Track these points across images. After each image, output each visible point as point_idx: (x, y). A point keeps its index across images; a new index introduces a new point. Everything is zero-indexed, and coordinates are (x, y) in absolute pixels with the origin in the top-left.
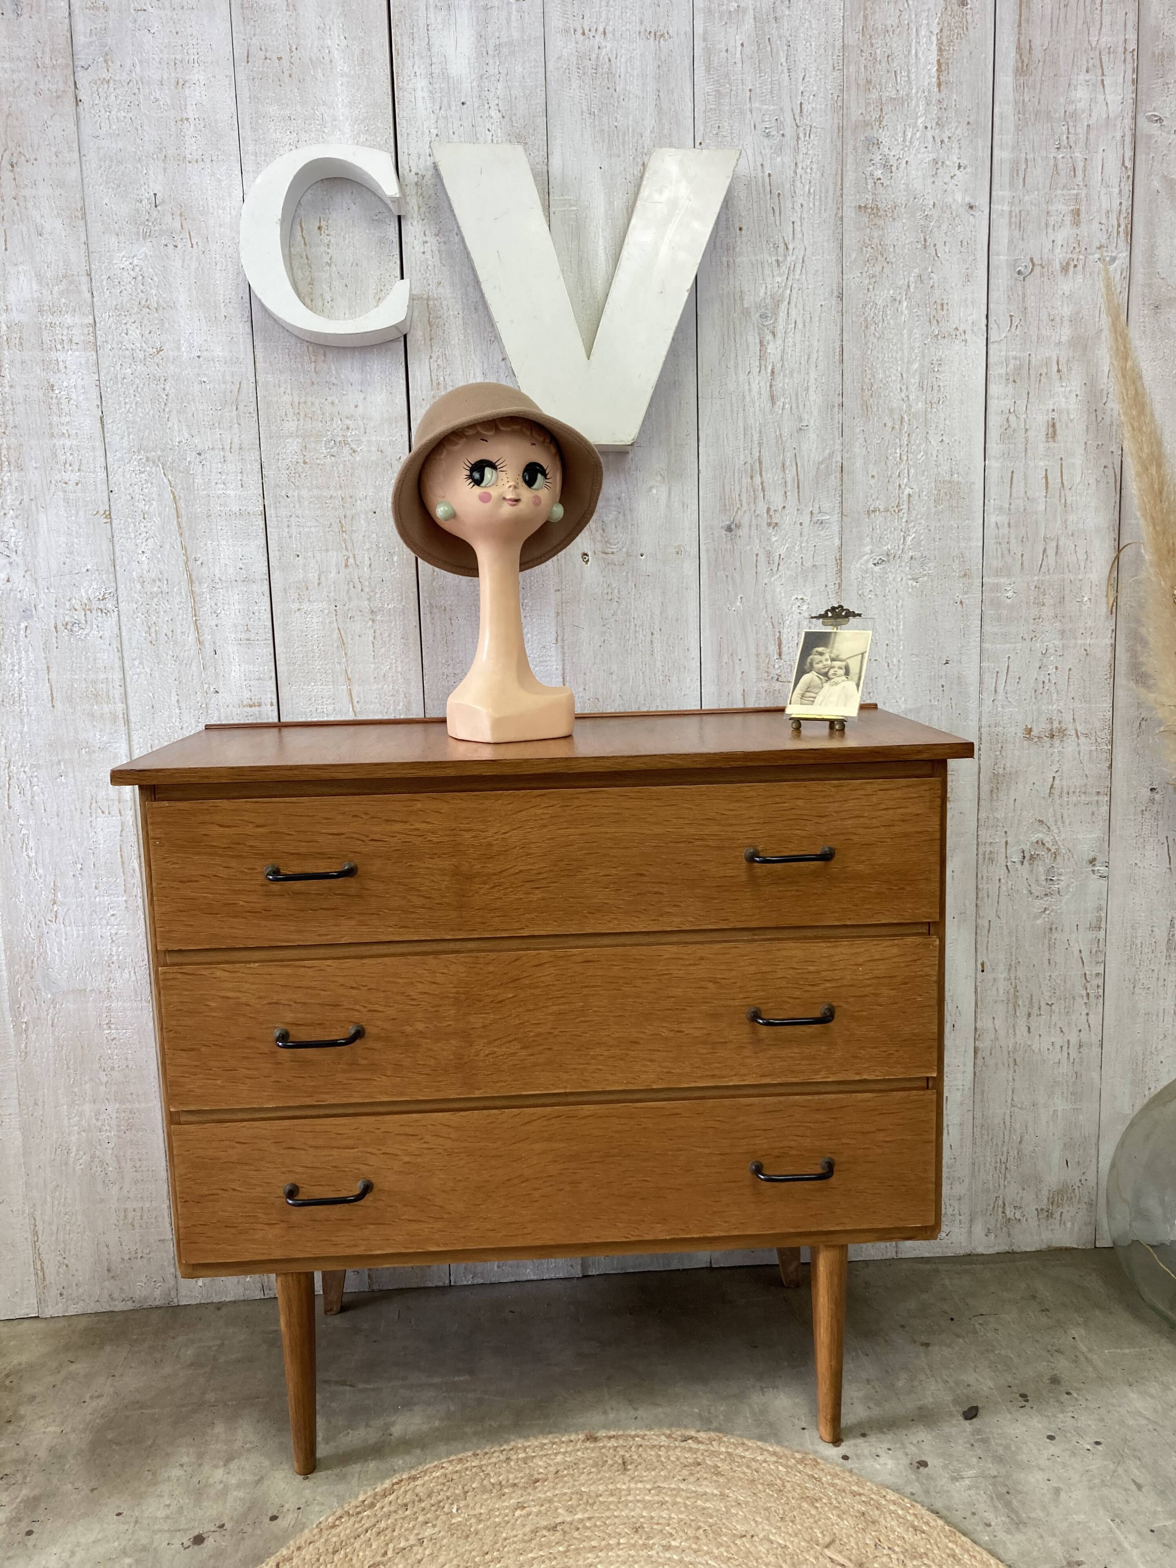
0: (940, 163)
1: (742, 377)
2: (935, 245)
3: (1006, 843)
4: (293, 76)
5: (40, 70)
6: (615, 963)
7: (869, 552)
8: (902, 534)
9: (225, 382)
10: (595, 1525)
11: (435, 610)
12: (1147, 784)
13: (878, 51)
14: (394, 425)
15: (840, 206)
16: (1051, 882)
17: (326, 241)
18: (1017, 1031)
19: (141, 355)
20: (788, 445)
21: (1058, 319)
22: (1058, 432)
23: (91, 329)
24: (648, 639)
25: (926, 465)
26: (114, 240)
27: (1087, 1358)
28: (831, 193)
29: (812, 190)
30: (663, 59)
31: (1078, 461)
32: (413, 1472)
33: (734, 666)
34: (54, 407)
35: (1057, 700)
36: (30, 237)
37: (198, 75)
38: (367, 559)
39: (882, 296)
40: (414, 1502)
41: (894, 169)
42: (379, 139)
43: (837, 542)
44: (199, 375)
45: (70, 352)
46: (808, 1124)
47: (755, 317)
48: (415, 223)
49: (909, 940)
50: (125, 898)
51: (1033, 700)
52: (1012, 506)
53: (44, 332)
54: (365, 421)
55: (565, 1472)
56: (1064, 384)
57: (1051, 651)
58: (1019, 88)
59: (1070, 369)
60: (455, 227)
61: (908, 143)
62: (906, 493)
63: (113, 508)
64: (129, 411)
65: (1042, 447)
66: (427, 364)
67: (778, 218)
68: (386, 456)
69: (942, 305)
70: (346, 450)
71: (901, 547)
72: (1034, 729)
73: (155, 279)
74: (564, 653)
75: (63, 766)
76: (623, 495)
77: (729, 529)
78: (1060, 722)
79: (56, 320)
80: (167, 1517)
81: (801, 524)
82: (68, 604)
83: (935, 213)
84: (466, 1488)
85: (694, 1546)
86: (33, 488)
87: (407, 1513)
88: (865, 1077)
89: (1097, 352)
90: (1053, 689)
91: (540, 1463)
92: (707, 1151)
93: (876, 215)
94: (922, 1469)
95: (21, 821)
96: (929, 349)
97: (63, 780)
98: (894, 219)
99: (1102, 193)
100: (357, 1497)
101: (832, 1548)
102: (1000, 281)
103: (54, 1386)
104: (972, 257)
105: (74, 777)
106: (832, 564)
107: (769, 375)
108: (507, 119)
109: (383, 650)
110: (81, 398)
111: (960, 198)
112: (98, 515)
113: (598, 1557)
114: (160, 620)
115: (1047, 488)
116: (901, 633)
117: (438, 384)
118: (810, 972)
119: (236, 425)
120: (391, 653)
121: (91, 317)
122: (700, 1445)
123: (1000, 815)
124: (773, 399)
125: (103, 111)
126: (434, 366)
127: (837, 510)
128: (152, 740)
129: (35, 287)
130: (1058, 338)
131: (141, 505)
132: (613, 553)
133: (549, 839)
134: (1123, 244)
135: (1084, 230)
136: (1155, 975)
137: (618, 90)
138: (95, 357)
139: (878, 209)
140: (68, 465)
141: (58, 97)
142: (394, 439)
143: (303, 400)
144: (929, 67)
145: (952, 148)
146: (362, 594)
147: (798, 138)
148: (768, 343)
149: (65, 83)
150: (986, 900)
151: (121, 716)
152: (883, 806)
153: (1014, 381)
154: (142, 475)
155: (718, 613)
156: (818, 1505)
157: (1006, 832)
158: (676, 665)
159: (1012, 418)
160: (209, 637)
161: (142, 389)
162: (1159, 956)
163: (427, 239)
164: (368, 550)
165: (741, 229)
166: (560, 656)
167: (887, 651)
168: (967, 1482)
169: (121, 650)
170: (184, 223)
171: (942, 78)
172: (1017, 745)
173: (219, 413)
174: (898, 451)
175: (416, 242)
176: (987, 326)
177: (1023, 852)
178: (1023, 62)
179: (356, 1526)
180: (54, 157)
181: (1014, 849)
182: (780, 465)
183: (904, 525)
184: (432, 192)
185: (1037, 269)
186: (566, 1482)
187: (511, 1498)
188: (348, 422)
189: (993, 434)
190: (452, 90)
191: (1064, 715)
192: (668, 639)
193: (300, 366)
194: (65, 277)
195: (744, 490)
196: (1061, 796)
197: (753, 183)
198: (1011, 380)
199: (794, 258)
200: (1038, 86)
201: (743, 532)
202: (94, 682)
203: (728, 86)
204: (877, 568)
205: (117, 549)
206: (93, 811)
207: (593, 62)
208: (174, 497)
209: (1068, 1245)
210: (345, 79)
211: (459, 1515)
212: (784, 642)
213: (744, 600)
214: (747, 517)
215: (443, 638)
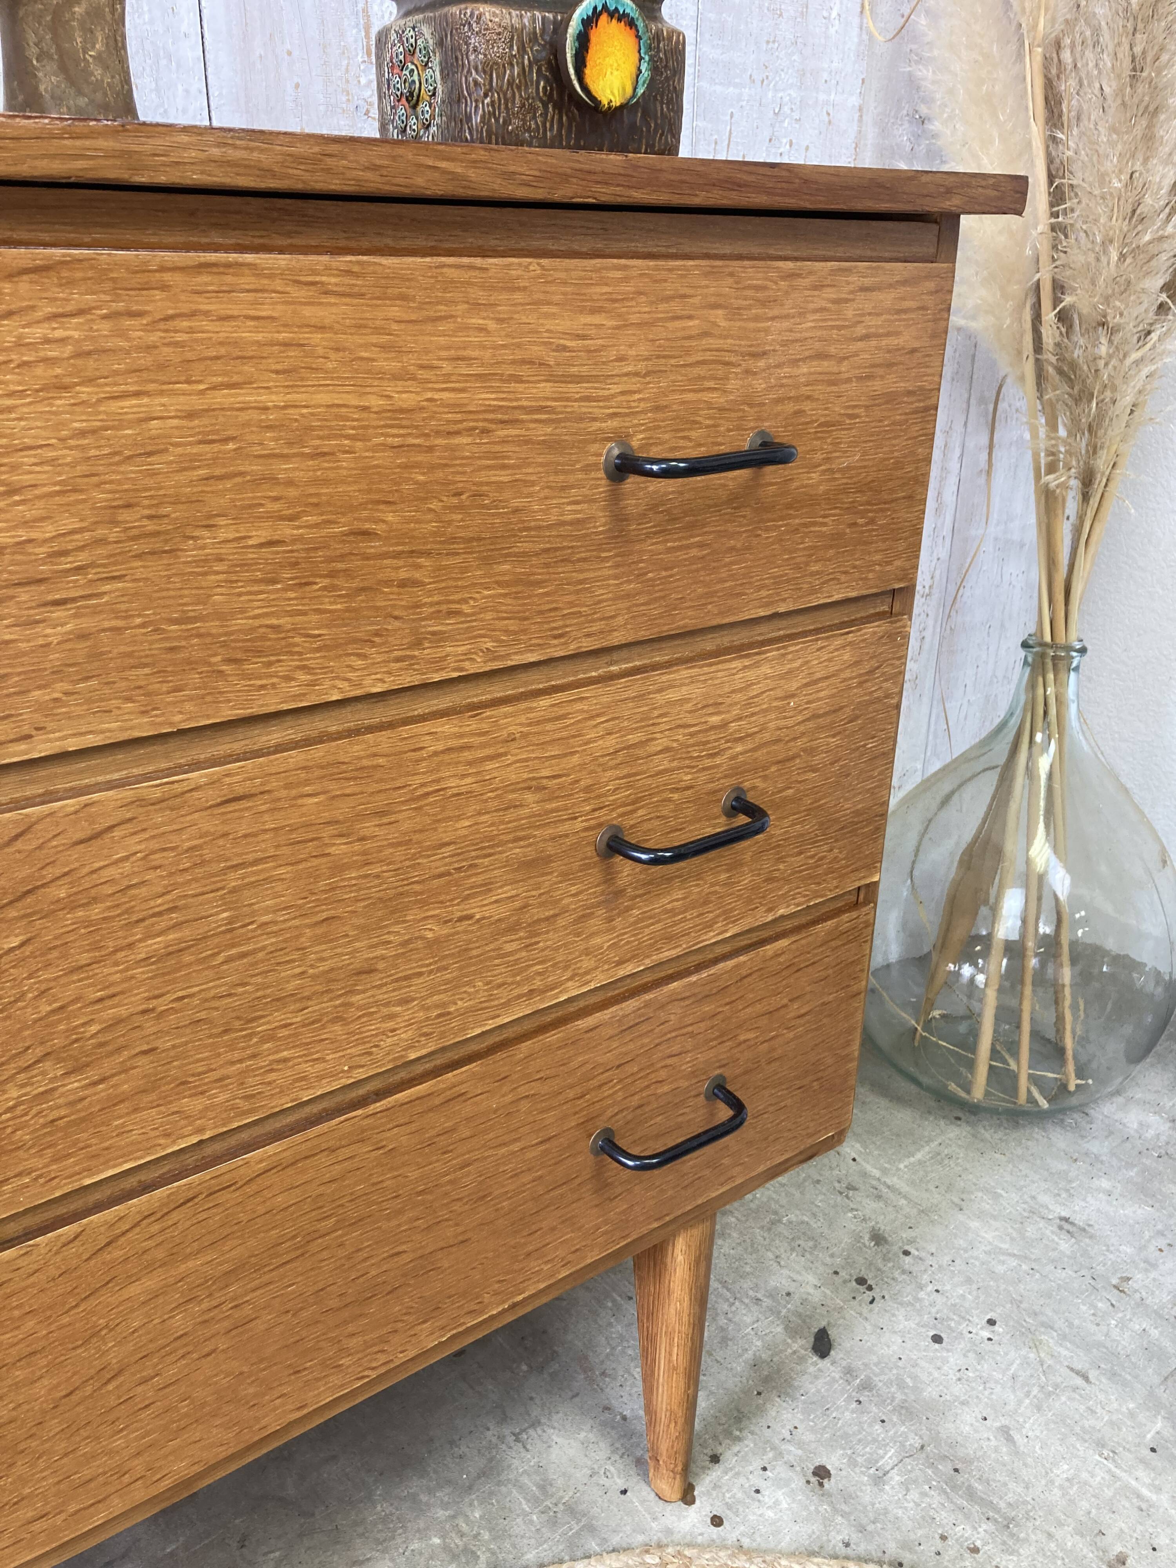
6: (308, 789)
27: (888, 1186)
46: (690, 1029)
49: (869, 629)
88: (781, 912)
92: (516, 1147)
94: (826, 1484)
118: (713, 728)
133: (83, 433)
152: (860, 331)
168: (896, 1477)
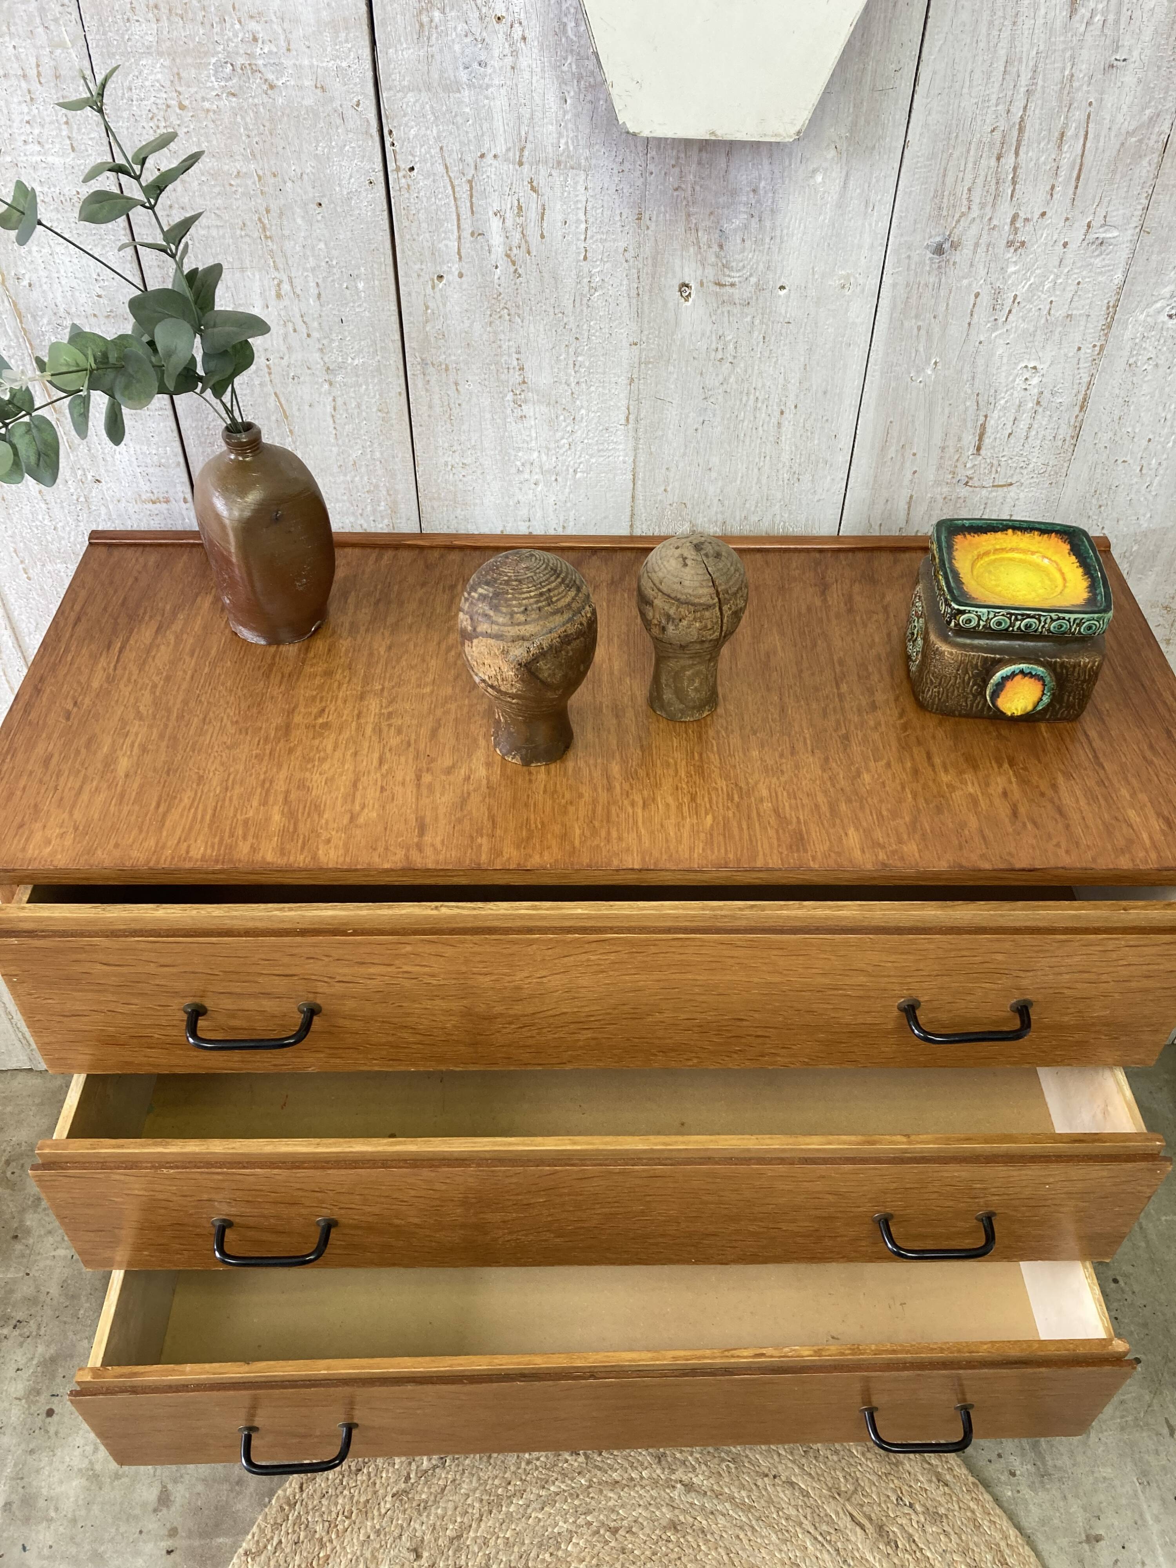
7: (1168, 296)
11: (431, 369)
20: (1079, 95)
24: (774, 420)
33: (902, 463)
38: (313, 284)
43: (1118, 277)
54: (285, 25)
68: (332, 99)
70: (257, 85)
74: (637, 439)
76: (763, 184)
77: (939, 250)
81: (1065, 245)
106: (1098, 313)
109: (349, 428)
119: (40, 30)
120: (362, 432)
127: (1135, 221)
132: (732, 285)
142: (344, 64)
146: (309, 341)
155: (893, 384)
158: (813, 457)
164: (313, 269)
166: (631, 445)
182: (1057, 134)
188: (254, 27)
192: (805, 420)
195: (980, 181)
201: (961, 257)
204: (1171, 323)
212: (989, 430)
213: (939, 367)
214: (974, 230)
215: (444, 412)
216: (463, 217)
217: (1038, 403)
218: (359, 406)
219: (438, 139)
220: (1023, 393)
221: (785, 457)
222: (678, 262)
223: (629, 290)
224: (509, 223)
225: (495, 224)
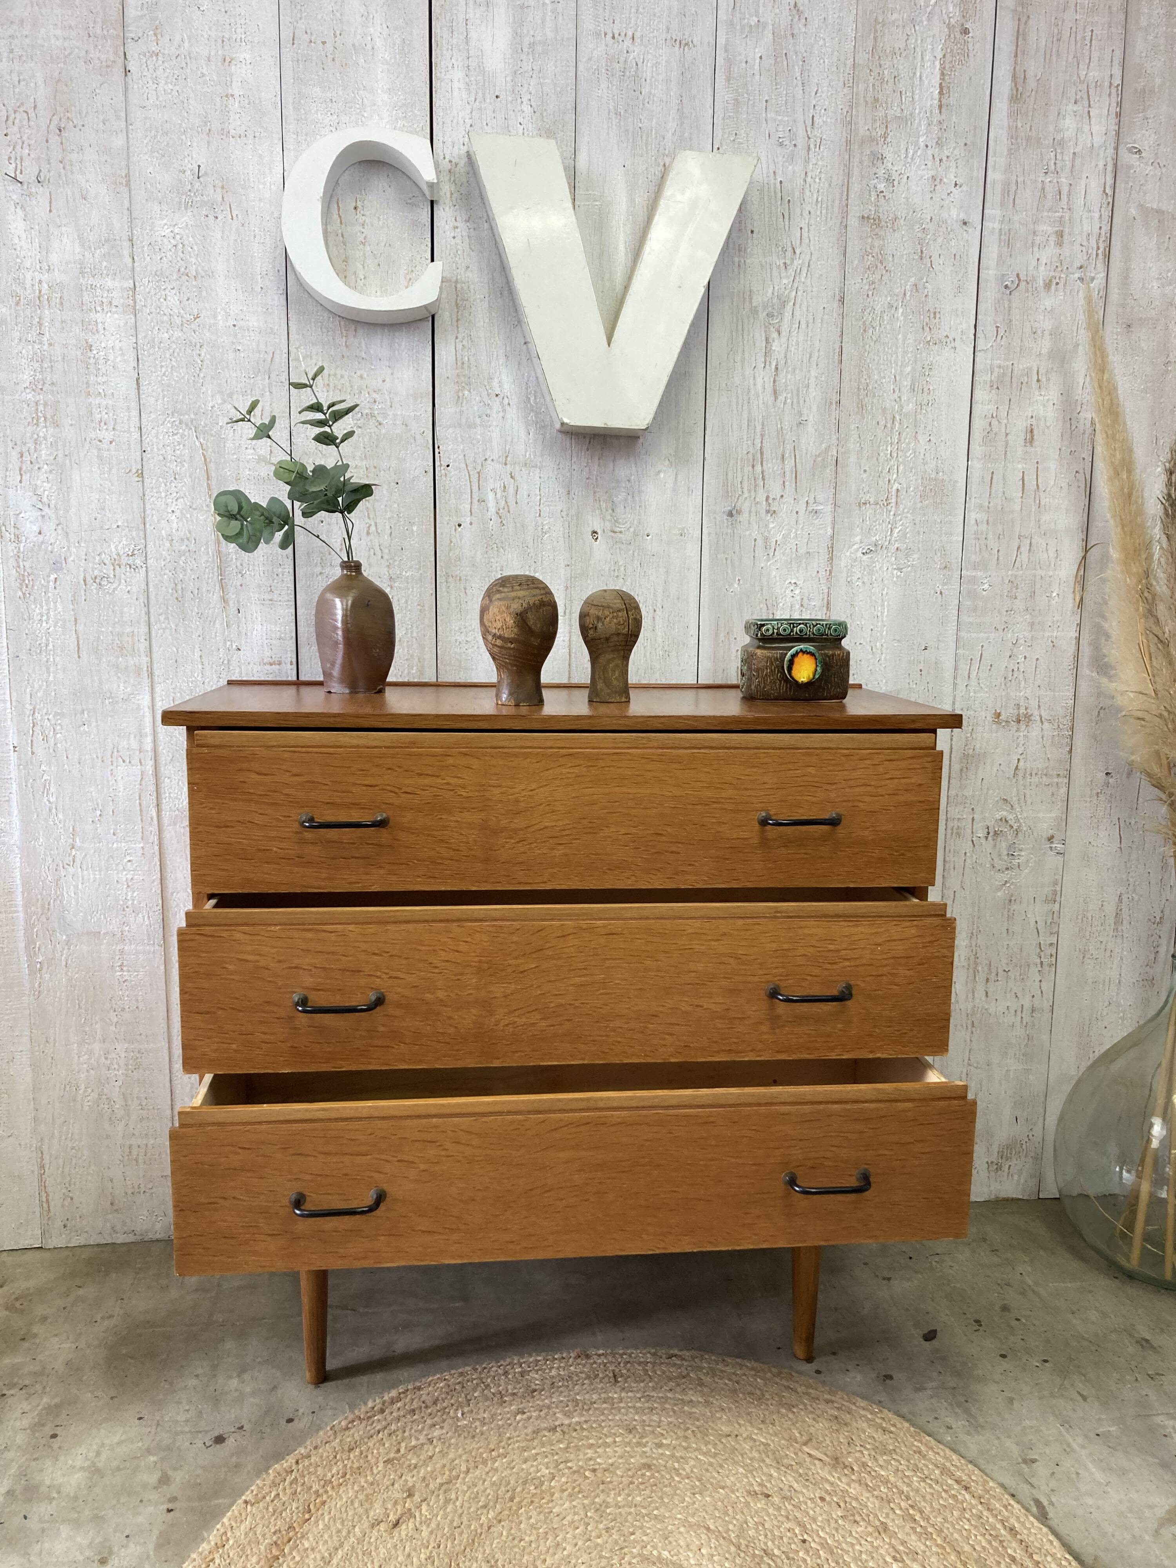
0: (938, 180)
1: (748, 371)
2: (930, 257)
3: (973, 819)
4: (336, 59)
5: (91, 39)
7: (859, 541)
8: (890, 526)
9: (259, 352)
10: (592, 1427)
11: (450, 579)
12: (1102, 769)
13: (886, 72)
14: (419, 401)
15: (845, 214)
16: (1011, 857)
17: (361, 221)
18: (976, 995)
19: (178, 321)
20: (788, 437)
21: (1039, 332)
22: (1035, 437)
23: (131, 293)
25: (914, 463)
26: (157, 208)
27: (1033, 1291)
28: (837, 202)
29: (820, 199)
30: (687, 67)
31: (1053, 465)
32: (418, 1384)
34: (91, 367)
35: (1025, 688)
36: (74, 200)
37: (244, 55)
38: (388, 527)
39: (880, 303)
40: (421, 1408)
41: (896, 183)
42: (415, 126)
43: (829, 531)
44: (233, 343)
45: (109, 314)
47: (762, 315)
48: (447, 209)
50: (142, 845)
51: (1003, 686)
52: (991, 504)
53: (85, 293)
54: (391, 395)
55: (560, 1384)
56: (1043, 393)
57: (1022, 641)
58: (1013, 114)
59: (1048, 380)
60: (485, 214)
61: (909, 160)
62: (895, 488)
63: (145, 468)
64: (164, 374)
65: (1020, 451)
66: (453, 344)
67: (787, 223)
68: (410, 430)
69: (935, 313)
70: (372, 422)
71: (888, 538)
72: (1003, 713)
73: (195, 248)
74: (571, 626)
75: (86, 715)
76: (633, 477)
77: (730, 514)
78: (1026, 709)
79: (97, 282)
80: (187, 1421)
81: (797, 513)
82: (97, 558)
83: (931, 227)
84: (469, 1397)
85: (684, 1444)
86: (68, 444)
87: (415, 1417)
89: (1073, 364)
90: (1021, 677)
91: (536, 1376)
93: (878, 226)
94: (888, 1381)
95: (43, 767)
96: (921, 353)
97: (87, 729)
98: (894, 231)
99: (1084, 217)
100: (365, 1404)
101: (809, 1445)
102: (988, 293)
103: (64, 1308)
104: (964, 270)
105: (97, 726)
106: (824, 551)
107: (773, 370)
108: (538, 114)
109: (399, 616)
110: (118, 360)
111: (954, 214)
112: (131, 474)
113: (596, 1452)
114: (186, 578)
115: (1023, 490)
116: (885, 619)
117: (463, 363)
119: (268, 393)
120: (407, 618)
121: (131, 282)
122: (684, 1362)
123: (968, 792)
124: (775, 393)
125: (151, 83)
126: (459, 346)
127: (831, 501)
128: (175, 693)
129: (78, 249)
130: (1039, 349)
131: (173, 466)
132: (621, 532)
133: (574, 798)
134: (1100, 266)
135: (1066, 251)
136: (1103, 946)
137: (643, 93)
138: (133, 320)
139: (879, 220)
140: (103, 424)
141: (107, 66)
142: (418, 414)
143: (332, 372)
144: (932, 90)
145: (949, 167)
146: (382, 561)
147: (809, 149)
148: (773, 341)
149: (115, 53)
150: (952, 871)
151: (145, 668)
153: (998, 388)
154: (176, 437)
155: (716, 595)
156: (795, 1410)
157: (973, 809)
158: (676, 641)
159: (994, 422)
160: (234, 596)
161: (178, 354)
162: (1107, 928)
163: (456, 224)
164: (389, 518)
165: (752, 232)
166: (567, 628)
167: (871, 635)
168: (929, 1392)
169: (147, 605)
170: (225, 196)
171: (944, 101)
172: (987, 728)
173: (252, 380)
174: (889, 448)
175: (447, 227)
176: (975, 335)
177: (988, 828)
178: (1017, 90)
179: (368, 1428)
180: (101, 124)
181: (980, 824)
182: (780, 456)
183: (891, 517)
184: (464, 180)
185: (1023, 284)
186: (561, 1392)
187: (511, 1405)
188: (375, 395)
189: (977, 436)
190: (487, 84)
191: (1030, 701)
192: (669, 615)
193: (331, 339)
194: (107, 240)
195: (746, 478)
196: (1024, 777)
197: (766, 189)
198: (995, 387)
199: (800, 262)
200: (1031, 114)
201: (743, 518)
202: (120, 635)
203: (746, 95)
204: (865, 557)
205: (148, 506)
206: (114, 759)
207: (621, 65)
208: (205, 460)
209: (1014, 1196)
210: (385, 66)
211: (464, 1419)
213: (741, 582)
214: (747, 504)
215: (457, 607)
216: (474, 491)
217: (802, 605)
218: (406, 602)
219: (463, 450)
220: (792, 599)
221: (660, 640)
222: (590, 518)
223: (564, 534)
224: (499, 495)
225: (491, 495)
